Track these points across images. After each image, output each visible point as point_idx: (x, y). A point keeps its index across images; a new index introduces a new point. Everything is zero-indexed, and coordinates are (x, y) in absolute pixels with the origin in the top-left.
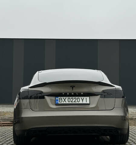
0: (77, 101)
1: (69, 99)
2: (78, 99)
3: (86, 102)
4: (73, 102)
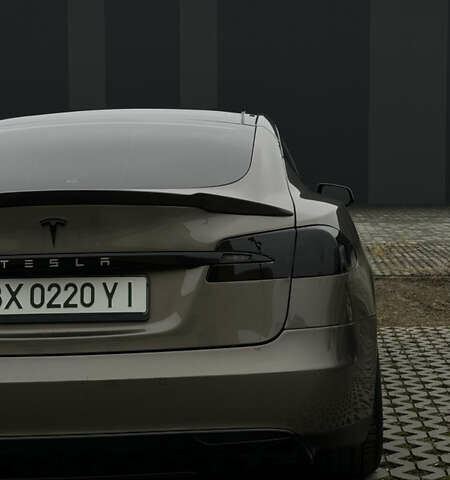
0: (78, 302)
1: (38, 291)
2: (87, 290)
3: (130, 305)
4: (59, 306)
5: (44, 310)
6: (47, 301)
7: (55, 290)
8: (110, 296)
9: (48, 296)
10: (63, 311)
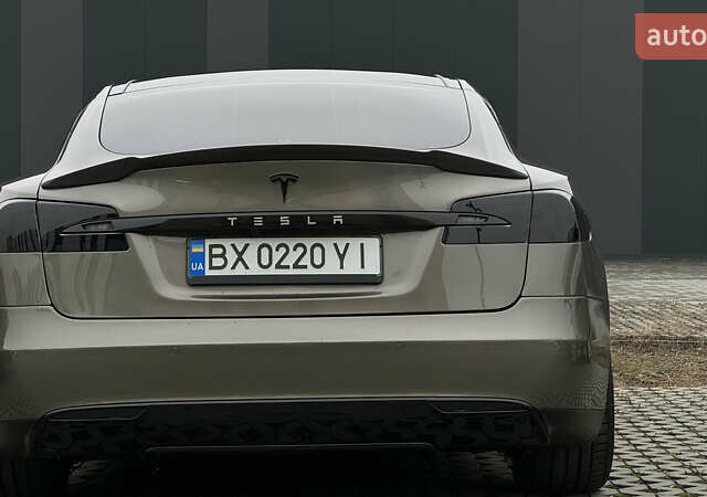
1: (265, 251)
3: (363, 266)
4: (288, 267)
5: (272, 271)
6: (275, 263)
7: (283, 250)
8: (342, 257)
9: (277, 256)
10: (291, 272)
